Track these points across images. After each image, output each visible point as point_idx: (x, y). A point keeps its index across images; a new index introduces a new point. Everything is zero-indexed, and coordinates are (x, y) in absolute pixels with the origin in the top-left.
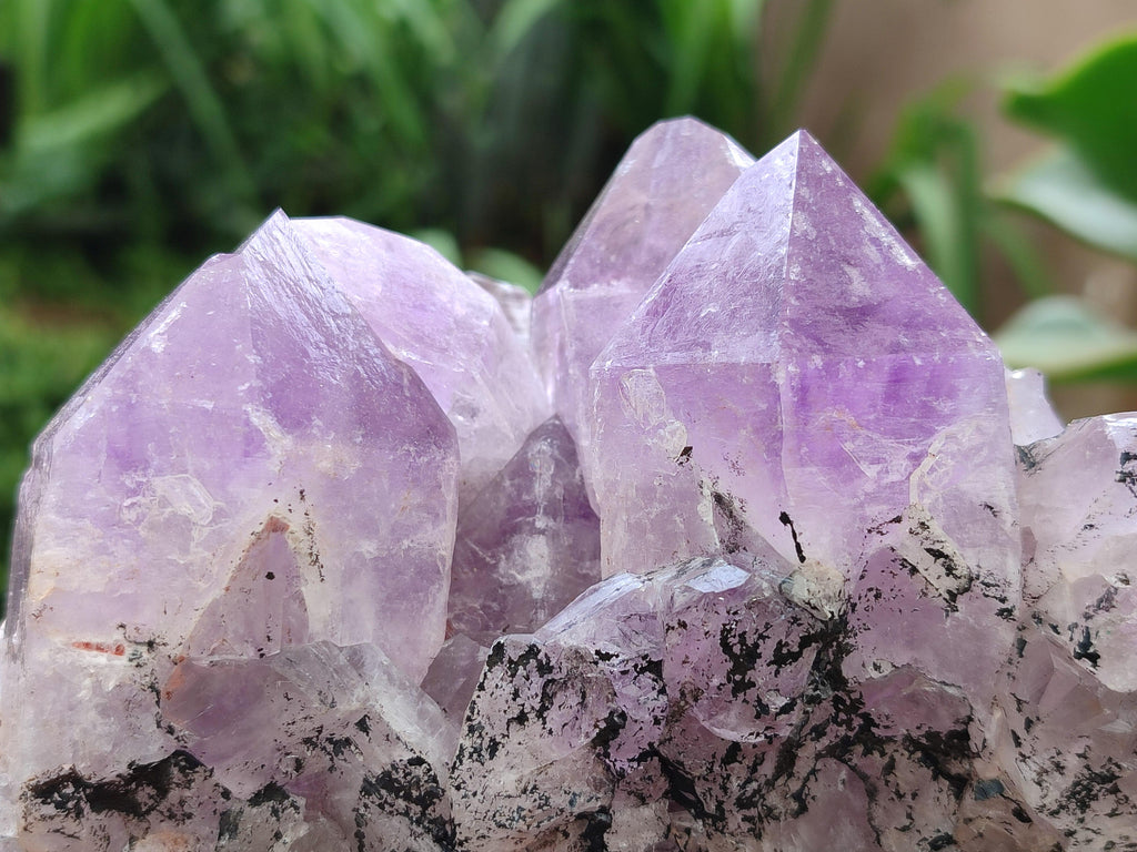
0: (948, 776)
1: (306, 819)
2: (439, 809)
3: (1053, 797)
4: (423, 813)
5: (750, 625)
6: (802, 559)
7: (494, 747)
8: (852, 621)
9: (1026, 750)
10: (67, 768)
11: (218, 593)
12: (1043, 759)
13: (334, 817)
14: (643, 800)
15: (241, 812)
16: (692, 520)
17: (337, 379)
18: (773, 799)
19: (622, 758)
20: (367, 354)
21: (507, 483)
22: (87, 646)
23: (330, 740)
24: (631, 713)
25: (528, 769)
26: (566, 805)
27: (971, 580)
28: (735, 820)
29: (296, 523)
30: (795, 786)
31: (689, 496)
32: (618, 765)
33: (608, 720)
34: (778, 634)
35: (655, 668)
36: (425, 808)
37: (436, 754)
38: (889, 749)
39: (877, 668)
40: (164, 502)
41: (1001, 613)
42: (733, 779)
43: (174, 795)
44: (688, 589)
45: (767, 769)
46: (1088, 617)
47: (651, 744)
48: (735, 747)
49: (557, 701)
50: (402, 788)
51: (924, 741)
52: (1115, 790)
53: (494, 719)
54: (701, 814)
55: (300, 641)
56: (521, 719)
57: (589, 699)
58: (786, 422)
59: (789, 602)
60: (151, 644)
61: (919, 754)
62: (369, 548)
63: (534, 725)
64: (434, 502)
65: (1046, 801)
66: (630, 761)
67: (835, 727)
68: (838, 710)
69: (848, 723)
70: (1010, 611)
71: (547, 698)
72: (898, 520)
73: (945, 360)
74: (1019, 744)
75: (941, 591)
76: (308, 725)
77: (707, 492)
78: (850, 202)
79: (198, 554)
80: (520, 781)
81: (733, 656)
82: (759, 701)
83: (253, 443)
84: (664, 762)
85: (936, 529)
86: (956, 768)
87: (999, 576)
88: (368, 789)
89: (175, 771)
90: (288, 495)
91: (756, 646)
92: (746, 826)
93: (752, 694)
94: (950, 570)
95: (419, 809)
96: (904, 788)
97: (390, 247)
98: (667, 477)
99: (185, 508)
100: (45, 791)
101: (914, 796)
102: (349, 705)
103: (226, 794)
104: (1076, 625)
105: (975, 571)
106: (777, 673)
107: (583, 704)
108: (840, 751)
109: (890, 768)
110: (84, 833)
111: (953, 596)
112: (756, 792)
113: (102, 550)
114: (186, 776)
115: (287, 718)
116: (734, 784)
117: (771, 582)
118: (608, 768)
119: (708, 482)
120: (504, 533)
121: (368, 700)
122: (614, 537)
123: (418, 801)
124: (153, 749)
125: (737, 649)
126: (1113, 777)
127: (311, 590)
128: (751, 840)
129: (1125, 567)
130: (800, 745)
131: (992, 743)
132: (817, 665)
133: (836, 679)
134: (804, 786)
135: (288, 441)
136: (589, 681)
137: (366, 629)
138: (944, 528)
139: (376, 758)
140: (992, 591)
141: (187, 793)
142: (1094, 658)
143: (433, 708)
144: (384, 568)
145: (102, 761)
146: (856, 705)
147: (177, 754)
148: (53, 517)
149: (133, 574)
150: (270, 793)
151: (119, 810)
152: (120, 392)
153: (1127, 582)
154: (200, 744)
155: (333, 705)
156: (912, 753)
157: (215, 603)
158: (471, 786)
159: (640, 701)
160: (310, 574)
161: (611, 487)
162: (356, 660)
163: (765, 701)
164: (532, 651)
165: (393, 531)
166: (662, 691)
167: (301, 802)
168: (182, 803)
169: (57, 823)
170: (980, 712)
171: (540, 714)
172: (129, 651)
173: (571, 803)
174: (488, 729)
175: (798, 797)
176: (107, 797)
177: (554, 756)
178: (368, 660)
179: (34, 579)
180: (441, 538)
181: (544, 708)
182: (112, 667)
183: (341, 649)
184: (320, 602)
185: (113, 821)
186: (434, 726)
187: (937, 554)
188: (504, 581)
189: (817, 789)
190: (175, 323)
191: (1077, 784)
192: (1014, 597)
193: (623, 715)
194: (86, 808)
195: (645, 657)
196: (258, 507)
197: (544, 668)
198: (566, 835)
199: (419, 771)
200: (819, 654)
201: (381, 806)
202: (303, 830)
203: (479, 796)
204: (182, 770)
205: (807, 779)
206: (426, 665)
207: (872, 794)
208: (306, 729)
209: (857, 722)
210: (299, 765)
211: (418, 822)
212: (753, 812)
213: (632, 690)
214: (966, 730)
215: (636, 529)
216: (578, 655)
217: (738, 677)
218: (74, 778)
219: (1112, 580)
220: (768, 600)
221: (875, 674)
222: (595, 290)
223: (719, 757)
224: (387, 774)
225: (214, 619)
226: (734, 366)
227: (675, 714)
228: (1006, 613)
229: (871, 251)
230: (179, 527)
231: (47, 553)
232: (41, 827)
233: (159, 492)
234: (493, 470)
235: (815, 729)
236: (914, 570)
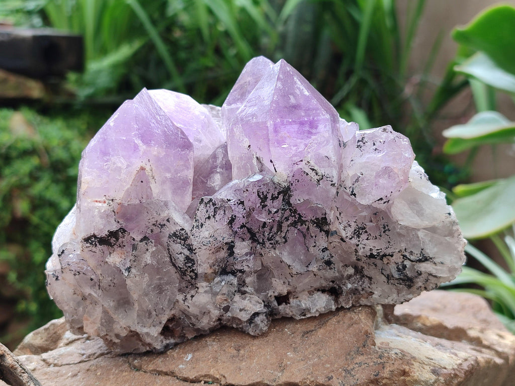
0: (324, 231)
1: (155, 246)
2: (188, 242)
3: (349, 234)
4: (184, 243)
5: (264, 189)
6: (276, 172)
7: (202, 225)
8: (292, 188)
9: (340, 221)
10: (92, 233)
11: (129, 186)
12: (345, 223)
13: (162, 245)
14: (243, 240)
15: (138, 244)
16: (252, 165)
17: (159, 131)
18: (278, 238)
19: (236, 227)
20: (168, 125)
21: (210, 160)
22: (96, 201)
23: (160, 224)
24: (237, 215)
25: (212, 231)
26: (221, 240)
27: (323, 176)
28: (268, 244)
29: (148, 168)
30: (283, 235)
31: (250, 158)
32: (235, 229)
33: (232, 217)
34: (272, 191)
35: (242, 203)
36: (185, 241)
37: (187, 228)
38: (307, 223)
39: (299, 200)
40: (114, 163)
41: (332, 185)
42: (266, 232)
43: (120, 240)
44: (249, 181)
45: (275, 229)
46: (353, 184)
47: (243, 223)
48: (265, 223)
49: (218, 213)
50: (179, 236)
51: (315, 221)
52: (366, 232)
53: (202, 218)
54: (259, 243)
55: (151, 199)
56: (209, 218)
57: (226, 212)
58: (271, 136)
59: (274, 183)
60: (112, 200)
61: (315, 225)
62: (168, 175)
63: (212, 219)
64: (187, 164)
65: (348, 235)
66: (239, 228)
67: (291, 218)
68: (291, 213)
69: (295, 216)
70: (334, 184)
71: (215, 212)
72: (302, 161)
73: (313, 119)
74: (338, 220)
75: (315, 179)
76: (154, 220)
77: (255, 157)
78: (293, 78)
79: (123, 176)
80: (209, 234)
81: (261, 198)
82: (269, 210)
83: (136, 147)
84: (247, 228)
85: (312, 163)
86: (326, 228)
87: (330, 175)
88: (170, 237)
89: (120, 233)
90: (145, 161)
91: (267, 195)
92: (271, 246)
93: (267, 208)
94: (317, 174)
95: (183, 242)
96: (312, 235)
97: (177, 97)
98: (245, 153)
99: (119, 165)
100: (87, 240)
101: (316, 237)
102: (164, 215)
103: (134, 239)
104: (351, 187)
105: (324, 174)
106: (273, 202)
107: (225, 213)
108: (294, 224)
109: (308, 229)
110: (97, 251)
111: (319, 181)
112: (272, 236)
113: (99, 176)
114: (123, 234)
115: (148, 218)
116: (266, 234)
117: (269, 178)
118: (233, 231)
119: (255, 154)
120: (209, 174)
121: (169, 214)
122: (235, 171)
123: (183, 240)
124: (114, 227)
125: (262, 196)
126: (365, 228)
127: (153, 186)
128: (273, 250)
129: (362, 171)
130: (282, 223)
131: (332, 220)
132: (283, 200)
133: (289, 204)
134: (286, 235)
135: (144, 147)
136: (225, 207)
137: (169, 196)
138: (314, 163)
139: (171, 229)
140: (328, 179)
141: (124, 239)
142: (355, 195)
143: (187, 217)
144: (173, 181)
145: (101, 230)
146: (295, 211)
147: (120, 228)
148: (87, 169)
149: (107, 182)
150: (145, 239)
151: (106, 245)
152: (102, 136)
153: (362, 175)
154: (126, 226)
155: (160, 215)
156: (313, 224)
157: (128, 189)
158: (196, 235)
159: (239, 212)
160: (152, 181)
161: (233, 157)
162: (166, 204)
163: (270, 210)
164: (211, 200)
165: (175, 171)
166: (245, 209)
167: (153, 241)
168: (122, 242)
169: (90, 249)
170: (328, 212)
171: (214, 216)
172: (107, 202)
173: (223, 239)
174: (200, 220)
175: (284, 238)
176: (103, 241)
177: (218, 228)
178: (169, 204)
179: (82, 184)
180: (190, 174)
181: (215, 215)
182: (103, 206)
183: (162, 201)
184: (155, 189)
185: (104, 247)
186: (187, 221)
187: (313, 170)
188: (209, 186)
189: (289, 235)
190: (116, 118)
191: (355, 230)
192: (335, 181)
193: (235, 216)
194: (98, 244)
195: (239, 200)
196: (137, 164)
197: (214, 204)
198: (223, 249)
199: (183, 232)
200: (284, 197)
201: (174, 241)
202: (154, 249)
203: (198, 237)
204: (122, 233)
205: (286, 233)
206: (187, 207)
207: (304, 236)
208: (153, 221)
209: (297, 216)
210: (152, 231)
211: (183, 245)
212: (272, 242)
213: (237, 209)
214: (326, 217)
215: (239, 168)
216: (222, 200)
217: (263, 204)
218: (94, 236)
219: (359, 174)
220: (269, 183)
221: (299, 202)
222: (233, 106)
223: (261, 226)
224: (175, 233)
225: (128, 193)
226: (258, 122)
227: (249, 215)
228: (333, 185)
229: (298, 92)
230: (119, 169)
231: (86, 178)
232: (86, 250)
233: (113, 161)
234: (207, 157)
235: (286, 218)
236: (307, 174)
